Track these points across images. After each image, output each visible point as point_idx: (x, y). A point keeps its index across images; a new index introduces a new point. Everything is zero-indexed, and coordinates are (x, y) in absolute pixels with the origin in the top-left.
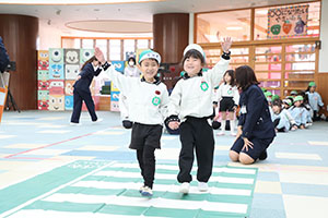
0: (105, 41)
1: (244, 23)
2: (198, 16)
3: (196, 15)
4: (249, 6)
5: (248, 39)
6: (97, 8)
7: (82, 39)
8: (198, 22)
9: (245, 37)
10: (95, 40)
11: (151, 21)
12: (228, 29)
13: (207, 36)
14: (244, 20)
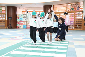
1: (65, 8)
2: (54, 6)
3: (53, 6)
4: (66, 3)
6: (30, 4)
9: (65, 11)
10: (30, 12)
11: (43, 7)
12: (61, 9)
13: (56, 11)
14: (65, 7)
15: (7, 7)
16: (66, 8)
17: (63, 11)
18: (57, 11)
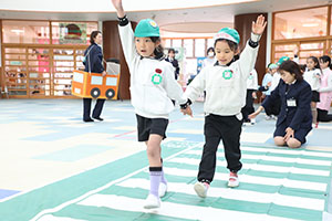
0: (191, 41)
1: (319, 20)
2: (276, 15)
3: (274, 14)
4: (326, 3)
5: (324, 34)
6: (185, 11)
7: (172, 39)
8: (276, 21)
9: (321, 32)
10: (183, 39)
11: (233, 21)
12: (305, 25)
13: (283, 33)
14: (320, 17)
15: (105, 23)
16: (325, 23)
17: (311, 36)
18: (289, 35)
